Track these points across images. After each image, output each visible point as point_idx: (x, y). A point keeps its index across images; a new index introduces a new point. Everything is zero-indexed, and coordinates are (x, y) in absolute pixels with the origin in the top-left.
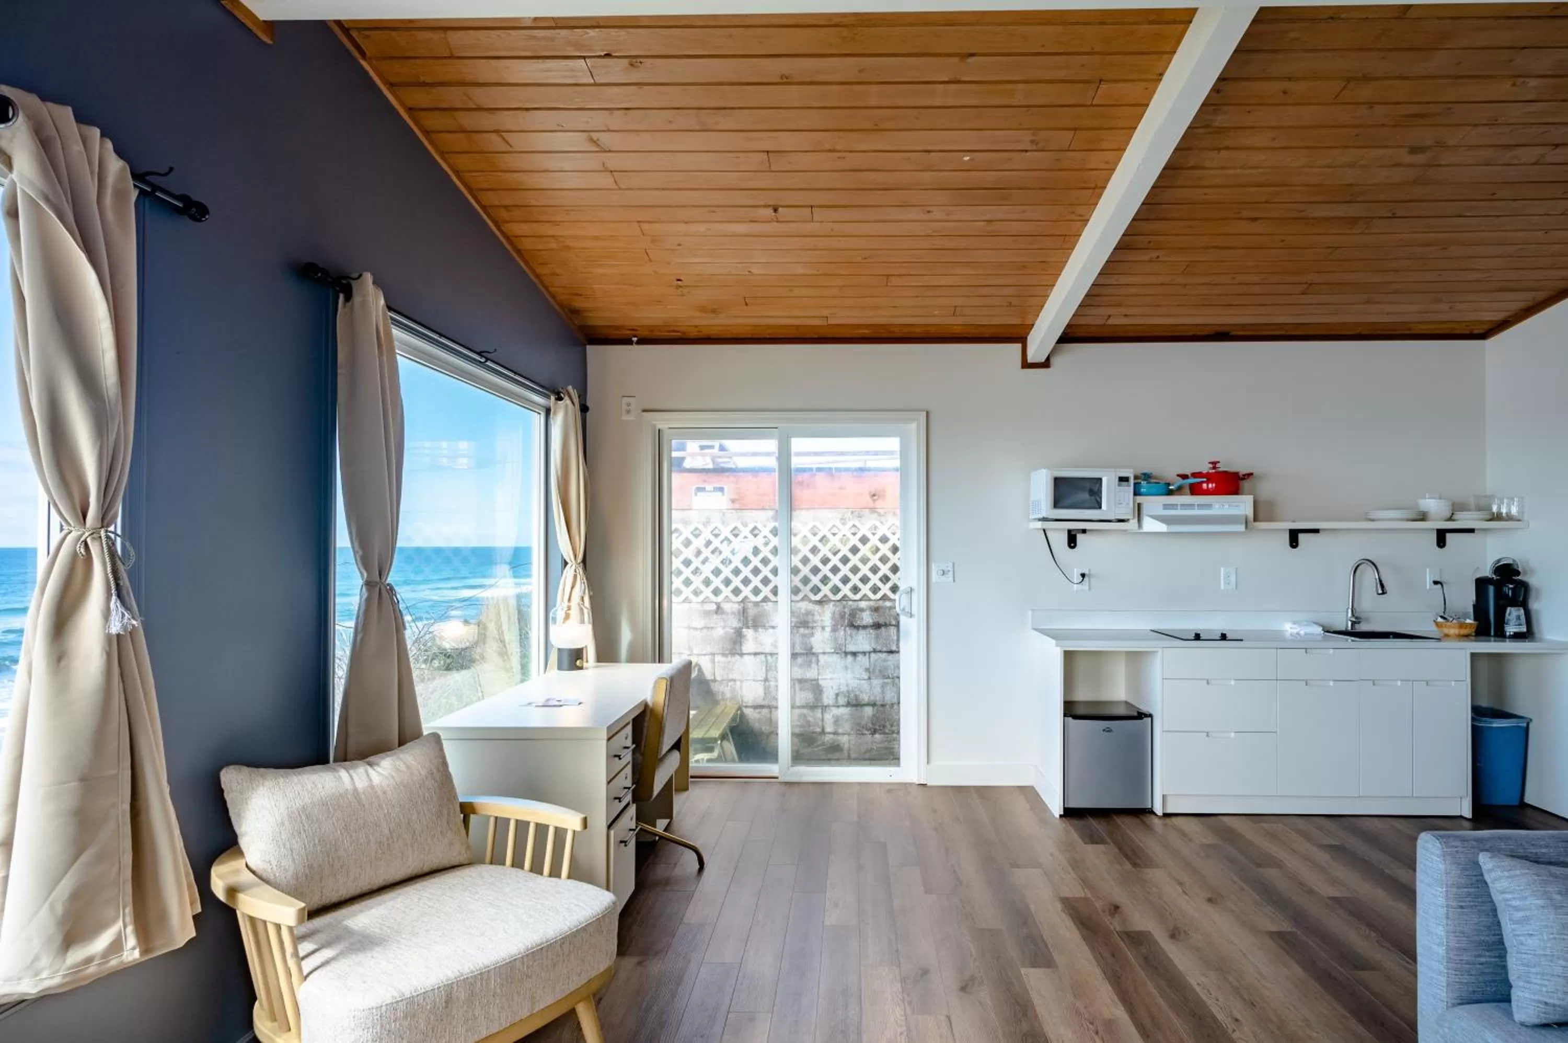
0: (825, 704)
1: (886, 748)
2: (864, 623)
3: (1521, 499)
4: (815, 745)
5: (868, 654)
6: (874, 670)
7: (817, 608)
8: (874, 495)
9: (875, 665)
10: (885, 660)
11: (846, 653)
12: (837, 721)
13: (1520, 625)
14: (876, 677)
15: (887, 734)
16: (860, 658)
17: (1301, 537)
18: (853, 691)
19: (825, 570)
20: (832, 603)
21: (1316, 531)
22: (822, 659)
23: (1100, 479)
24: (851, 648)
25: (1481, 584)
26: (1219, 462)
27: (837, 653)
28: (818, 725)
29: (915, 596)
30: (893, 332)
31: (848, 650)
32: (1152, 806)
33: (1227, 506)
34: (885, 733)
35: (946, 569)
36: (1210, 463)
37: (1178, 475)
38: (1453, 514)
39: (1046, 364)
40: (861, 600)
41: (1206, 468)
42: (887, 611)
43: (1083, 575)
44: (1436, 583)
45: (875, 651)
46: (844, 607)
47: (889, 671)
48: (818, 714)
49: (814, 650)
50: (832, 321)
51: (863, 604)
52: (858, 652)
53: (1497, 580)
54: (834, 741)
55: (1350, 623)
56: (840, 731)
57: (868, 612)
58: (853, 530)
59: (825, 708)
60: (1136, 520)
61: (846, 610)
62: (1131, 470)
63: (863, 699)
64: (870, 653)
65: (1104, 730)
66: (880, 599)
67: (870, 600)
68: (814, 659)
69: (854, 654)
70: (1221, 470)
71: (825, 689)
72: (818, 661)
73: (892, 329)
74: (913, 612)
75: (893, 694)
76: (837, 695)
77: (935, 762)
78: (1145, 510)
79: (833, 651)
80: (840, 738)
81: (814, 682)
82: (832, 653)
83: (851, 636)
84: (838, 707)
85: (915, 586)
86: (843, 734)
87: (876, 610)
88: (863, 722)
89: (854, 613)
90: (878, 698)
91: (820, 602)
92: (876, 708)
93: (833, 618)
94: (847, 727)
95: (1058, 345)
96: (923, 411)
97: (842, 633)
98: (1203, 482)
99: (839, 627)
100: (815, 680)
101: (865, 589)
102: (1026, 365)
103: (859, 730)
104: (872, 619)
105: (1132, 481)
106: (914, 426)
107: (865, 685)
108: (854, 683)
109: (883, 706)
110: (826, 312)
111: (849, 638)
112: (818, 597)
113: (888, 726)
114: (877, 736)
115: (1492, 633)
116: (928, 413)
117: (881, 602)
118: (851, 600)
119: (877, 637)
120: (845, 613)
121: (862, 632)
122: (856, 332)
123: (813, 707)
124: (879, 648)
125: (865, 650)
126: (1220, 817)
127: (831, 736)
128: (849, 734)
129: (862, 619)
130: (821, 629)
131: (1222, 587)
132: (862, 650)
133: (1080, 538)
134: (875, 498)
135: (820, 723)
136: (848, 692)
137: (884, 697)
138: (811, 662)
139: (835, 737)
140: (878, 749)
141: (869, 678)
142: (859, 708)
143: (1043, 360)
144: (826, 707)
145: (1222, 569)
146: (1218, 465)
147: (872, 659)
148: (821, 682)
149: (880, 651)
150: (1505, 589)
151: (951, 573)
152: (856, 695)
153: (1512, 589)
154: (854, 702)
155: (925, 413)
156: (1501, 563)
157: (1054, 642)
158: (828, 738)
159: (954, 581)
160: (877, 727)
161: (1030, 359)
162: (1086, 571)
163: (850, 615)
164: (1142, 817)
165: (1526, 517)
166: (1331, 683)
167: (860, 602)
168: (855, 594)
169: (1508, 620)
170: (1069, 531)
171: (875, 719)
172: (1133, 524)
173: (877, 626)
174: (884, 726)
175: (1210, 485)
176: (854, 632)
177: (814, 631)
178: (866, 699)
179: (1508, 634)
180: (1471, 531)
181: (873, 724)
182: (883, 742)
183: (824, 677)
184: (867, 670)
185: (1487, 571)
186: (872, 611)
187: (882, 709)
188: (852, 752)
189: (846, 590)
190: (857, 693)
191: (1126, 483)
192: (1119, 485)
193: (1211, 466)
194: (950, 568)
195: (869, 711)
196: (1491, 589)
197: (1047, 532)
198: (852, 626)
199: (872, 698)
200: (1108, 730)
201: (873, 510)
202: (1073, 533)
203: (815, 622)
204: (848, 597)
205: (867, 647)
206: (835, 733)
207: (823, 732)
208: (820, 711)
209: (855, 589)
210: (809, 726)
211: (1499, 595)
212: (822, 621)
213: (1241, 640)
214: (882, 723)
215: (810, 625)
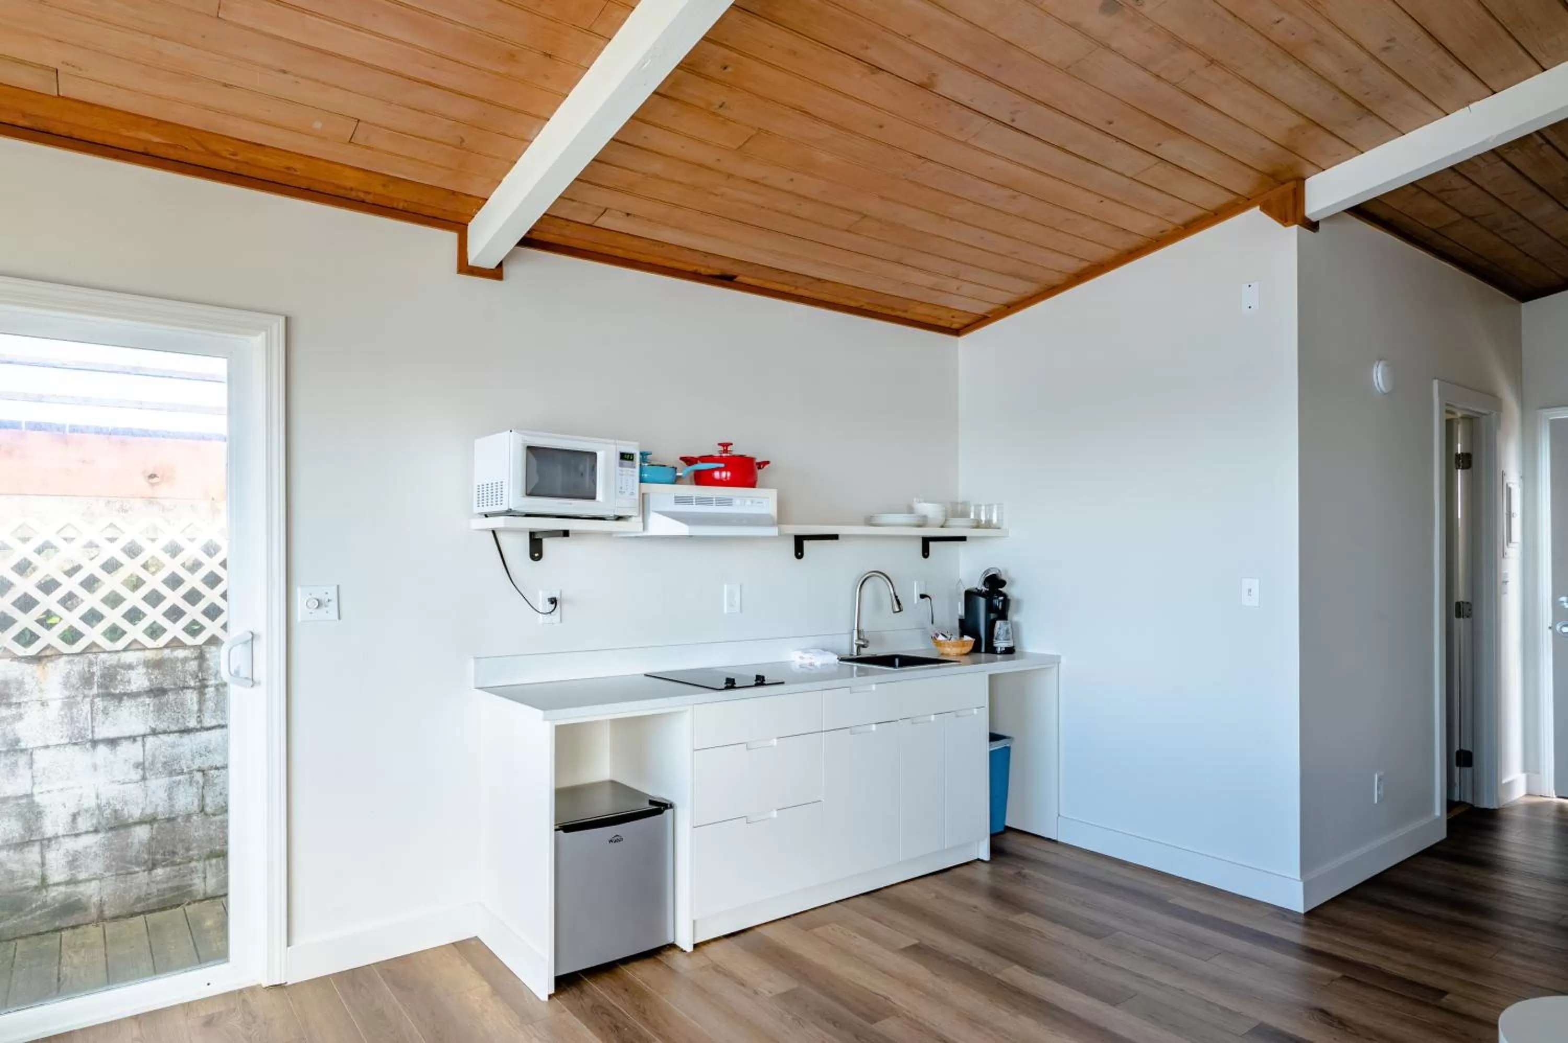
0: (47, 836)
1: (178, 888)
2: (134, 688)
3: (1000, 506)
4: (27, 909)
5: (140, 739)
6: (153, 763)
7: (31, 669)
8: (152, 476)
9: (154, 756)
10: (173, 746)
11: (95, 743)
12: (74, 861)
13: (1008, 640)
14: (157, 774)
15: (180, 864)
16: (125, 747)
17: (806, 544)
18: (108, 803)
19: (49, 602)
20: (65, 658)
21: (835, 537)
22: (41, 757)
23: (594, 455)
24: (104, 732)
25: (970, 596)
26: (731, 444)
27: (75, 744)
28: (32, 875)
29: (260, 648)
30: (216, 154)
31: (98, 736)
32: (675, 939)
33: (749, 503)
34: (174, 864)
35: (324, 598)
36: (720, 444)
37: (682, 459)
38: (946, 520)
39: (497, 273)
40: (126, 649)
41: (716, 451)
42: (179, 664)
43: (553, 601)
44: (923, 596)
45: (154, 733)
46: (91, 664)
47: (183, 762)
48: (33, 855)
49: (23, 745)
50: (70, 88)
51: (130, 657)
52: (120, 738)
53: (986, 591)
54: (68, 896)
55: (855, 647)
56: (82, 876)
57: (142, 670)
58: (110, 533)
59: (46, 843)
60: (640, 519)
61: (95, 669)
62: (637, 444)
63: (131, 816)
64: (144, 736)
65: (611, 841)
66: (166, 646)
67: (145, 649)
68: (23, 760)
69: (113, 742)
70: (735, 453)
71: (47, 810)
72: (31, 764)
73: (215, 146)
74: (255, 678)
75: (189, 799)
76: (75, 817)
77: (300, 940)
78: (653, 504)
79: (66, 741)
80: (81, 888)
81: (24, 801)
82: (65, 745)
83: (105, 712)
84: (77, 835)
85: (260, 629)
86: (89, 880)
87: (157, 665)
88: (132, 853)
89: (110, 676)
90: (160, 809)
91: (37, 659)
92: (156, 825)
93: (66, 684)
94: (97, 867)
95: (519, 248)
96: (282, 315)
97: (86, 707)
98: (713, 470)
99: (79, 699)
100: (26, 796)
101: (135, 632)
102: (465, 268)
103: (122, 868)
104: (150, 680)
105: (637, 458)
106: (257, 341)
107: (134, 791)
108: (110, 792)
109: (170, 820)
110: (52, 56)
111: (100, 717)
112: (33, 650)
113: (181, 851)
114: (159, 872)
115: (983, 649)
116: (288, 320)
117: (167, 653)
118: (105, 652)
119: (159, 710)
120: (93, 674)
121: (126, 702)
122: (132, 134)
123: (22, 845)
124: (162, 726)
125: (135, 734)
126: (758, 930)
127: (62, 889)
128: (100, 878)
129: (129, 682)
130: (38, 705)
131: (725, 611)
132: (127, 734)
133: (548, 544)
134: (155, 480)
135: (37, 870)
136: (99, 807)
137: (173, 806)
138: (15, 764)
139: (71, 889)
140: (161, 892)
141: (144, 778)
142: (122, 831)
143: (493, 266)
144: (49, 840)
145: (725, 587)
146: (729, 448)
147: (148, 747)
148: (37, 799)
149: (165, 732)
150: (996, 602)
151: (334, 604)
152: (116, 811)
153: (1002, 601)
154: (113, 823)
155: (282, 320)
156: (991, 574)
157: (539, 713)
158: (55, 893)
159: (339, 618)
160: (159, 857)
161: (472, 260)
162: (556, 595)
163: (103, 676)
164: (659, 957)
165: (1005, 526)
166: (874, 727)
167: (124, 655)
168: (113, 640)
169: (999, 635)
170: (532, 534)
171: (154, 844)
172: (633, 526)
173: (157, 692)
174: (174, 853)
175: (724, 474)
176: (112, 705)
177: (22, 710)
178: (136, 813)
179: (999, 650)
180: (963, 539)
181: (149, 853)
182: (169, 879)
183: (45, 787)
184: (139, 765)
185: (977, 583)
186: (148, 667)
187: (168, 825)
188: (105, 908)
189: (94, 634)
190: (118, 807)
191: (630, 462)
192: (621, 465)
193: (721, 448)
194: (333, 595)
195: (142, 833)
196: (982, 602)
197: (496, 532)
198: (108, 695)
199: (149, 811)
200: (617, 840)
201: (151, 500)
202: (537, 537)
203: (24, 693)
204: (98, 646)
205: (140, 728)
206: (72, 882)
207: (44, 884)
208: (36, 848)
209: (114, 633)
210: (12, 880)
211: (990, 608)
212: (41, 691)
213: (783, 683)
214: (170, 848)
215: (14, 700)
